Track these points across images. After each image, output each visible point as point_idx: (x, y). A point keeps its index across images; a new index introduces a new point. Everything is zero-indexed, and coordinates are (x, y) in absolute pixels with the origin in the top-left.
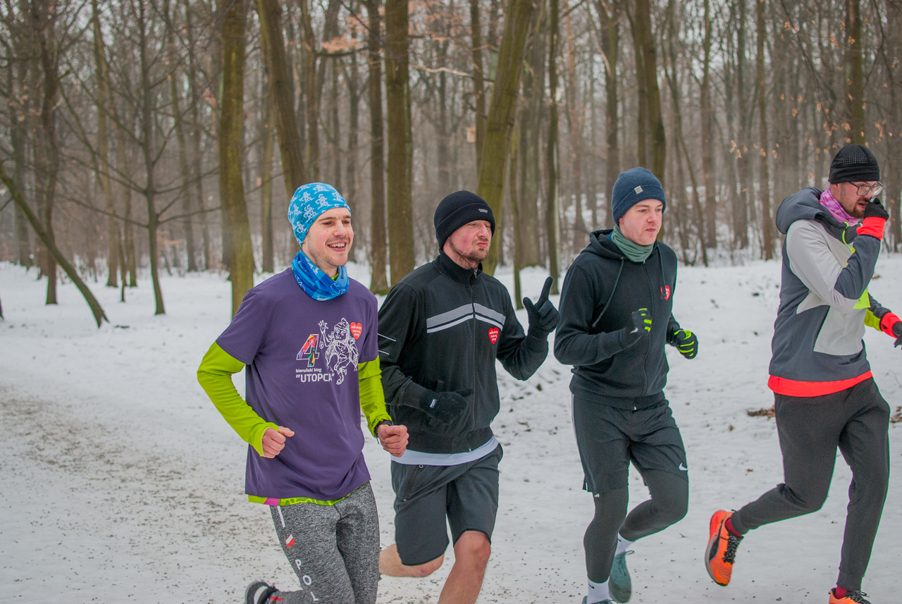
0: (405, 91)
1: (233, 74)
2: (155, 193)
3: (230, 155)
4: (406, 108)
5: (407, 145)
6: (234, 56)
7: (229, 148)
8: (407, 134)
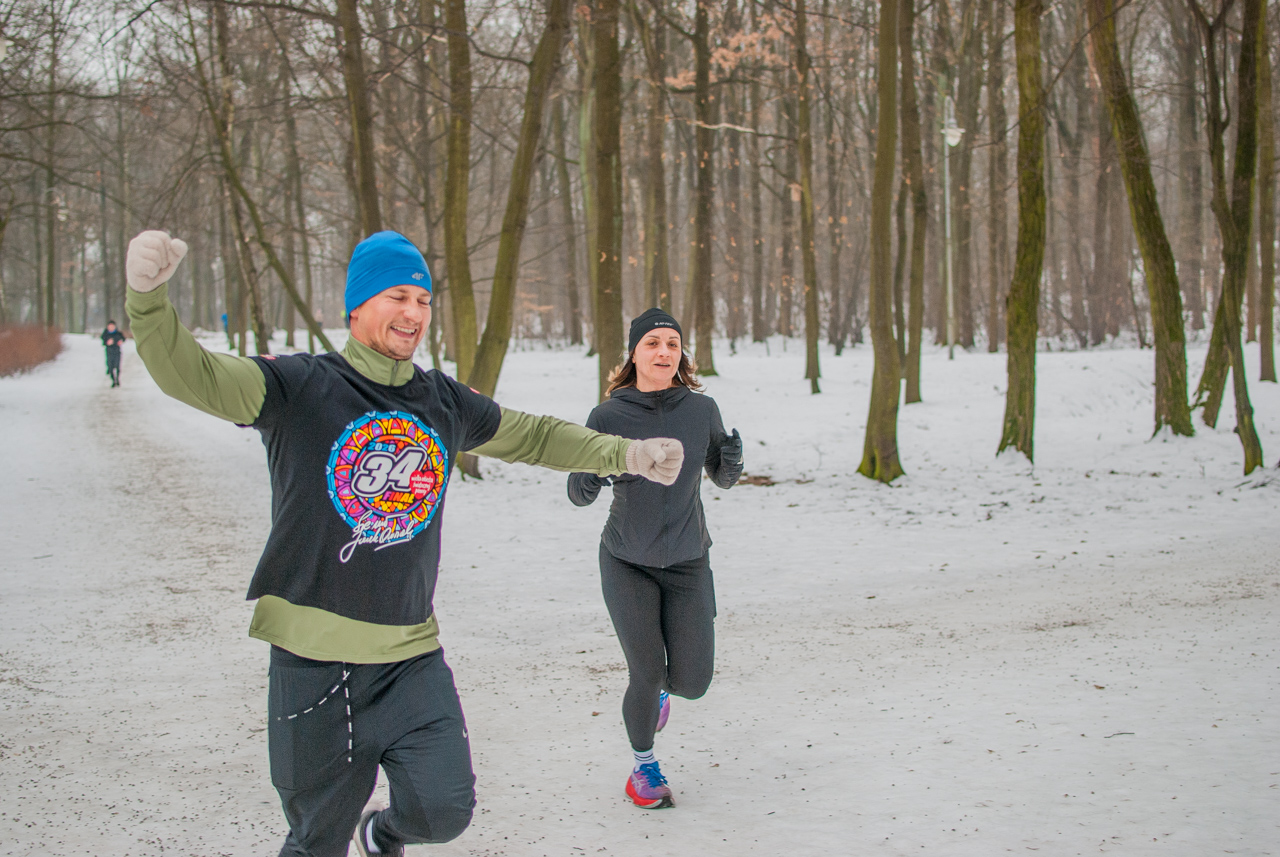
0: (614, 163)
1: (458, 143)
2: (436, 257)
3: (453, 226)
4: (614, 181)
5: (615, 218)
6: (459, 124)
7: (453, 219)
8: (615, 207)
